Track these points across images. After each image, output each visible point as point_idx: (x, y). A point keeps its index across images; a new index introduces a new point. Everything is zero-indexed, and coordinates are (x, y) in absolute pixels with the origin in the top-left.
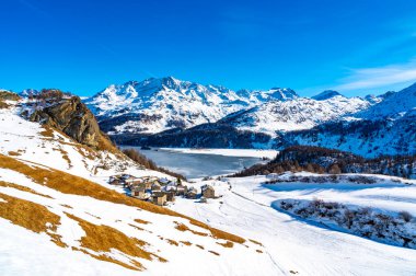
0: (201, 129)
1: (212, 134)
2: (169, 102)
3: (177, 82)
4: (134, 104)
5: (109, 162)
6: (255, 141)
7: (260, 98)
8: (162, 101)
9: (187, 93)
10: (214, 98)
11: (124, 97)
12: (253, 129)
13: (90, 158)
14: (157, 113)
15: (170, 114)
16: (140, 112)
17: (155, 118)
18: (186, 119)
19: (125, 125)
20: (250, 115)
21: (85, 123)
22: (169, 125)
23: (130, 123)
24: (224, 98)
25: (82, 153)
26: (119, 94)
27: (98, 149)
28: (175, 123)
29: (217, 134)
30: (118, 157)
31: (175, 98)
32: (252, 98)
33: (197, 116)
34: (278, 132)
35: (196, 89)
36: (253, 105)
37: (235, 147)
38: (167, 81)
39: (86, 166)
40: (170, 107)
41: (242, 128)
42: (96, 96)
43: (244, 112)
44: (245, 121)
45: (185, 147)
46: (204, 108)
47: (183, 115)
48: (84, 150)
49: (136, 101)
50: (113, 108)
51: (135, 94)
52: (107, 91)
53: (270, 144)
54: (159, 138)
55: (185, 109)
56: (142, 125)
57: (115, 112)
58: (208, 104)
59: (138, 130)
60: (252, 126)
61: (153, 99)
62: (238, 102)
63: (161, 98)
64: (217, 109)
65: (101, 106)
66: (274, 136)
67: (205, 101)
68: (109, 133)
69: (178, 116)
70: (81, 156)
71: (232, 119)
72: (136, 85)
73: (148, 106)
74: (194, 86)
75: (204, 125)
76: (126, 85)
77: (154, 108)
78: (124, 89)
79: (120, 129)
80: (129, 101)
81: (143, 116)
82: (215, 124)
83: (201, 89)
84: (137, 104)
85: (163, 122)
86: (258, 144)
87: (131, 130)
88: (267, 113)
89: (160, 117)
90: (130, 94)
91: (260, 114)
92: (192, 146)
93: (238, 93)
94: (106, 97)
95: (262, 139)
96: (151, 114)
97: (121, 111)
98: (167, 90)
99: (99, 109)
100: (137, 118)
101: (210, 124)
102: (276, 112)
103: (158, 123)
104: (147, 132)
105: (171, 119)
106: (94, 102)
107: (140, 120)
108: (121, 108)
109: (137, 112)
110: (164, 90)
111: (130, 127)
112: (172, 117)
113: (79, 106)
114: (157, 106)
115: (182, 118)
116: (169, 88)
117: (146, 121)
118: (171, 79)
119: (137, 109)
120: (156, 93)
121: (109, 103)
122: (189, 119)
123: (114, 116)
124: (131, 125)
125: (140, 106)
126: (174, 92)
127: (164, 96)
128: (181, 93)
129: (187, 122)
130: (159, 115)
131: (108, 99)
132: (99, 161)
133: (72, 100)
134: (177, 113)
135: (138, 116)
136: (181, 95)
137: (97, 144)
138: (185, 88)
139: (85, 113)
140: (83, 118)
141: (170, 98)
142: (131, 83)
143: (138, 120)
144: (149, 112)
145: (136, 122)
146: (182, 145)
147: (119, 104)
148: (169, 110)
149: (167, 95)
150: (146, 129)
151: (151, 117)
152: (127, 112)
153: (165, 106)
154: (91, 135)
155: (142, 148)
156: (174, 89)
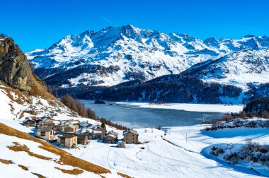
0: (162, 81)
1: (174, 86)
2: (128, 52)
3: (137, 30)
4: (90, 56)
5: (39, 107)
6: (224, 95)
7: (231, 46)
8: (120, 52)
9: (148, 42)
10: (179, 48)
11: (80, 48)
12: (221, 82)
13: (19, 102)
14: (115, 64)
15: (128, 66)
16: (96, 63)
17: (112, 69)
18: (145, 71)
19: (79, 78)
20: (218, 65)
21: (17, 66)
22: (127, 77)
23: (85, 75)
24: (189, 47)
26: (75, 45)
27: (30, 94)
28: (134, 75)
29: (179, 87)
30: (51, 103)
31: (134, 48)
32: (222, 47)
33: (158, 67)
34: (250, 85)
35: (158, 38)
36: (223, 54)
37: (199, 102)
38: (126, 30)
39: (12, 109)
40: (129, 57)
41: (209, 80)
42: (51, 48)
43: (212, 62)
44: (212, 72)
45: (143, 101)
46: (167, 59)
47: (143, 66)
48: (13, 94)
49: (92, 52)
50: (68, 60)
51: (91, 45)
52: (63, 42)
53: (240, 98)
54: (114, 91)
55: (145, 59)
56: (98, 78)
57: (71, 64)
58: (171, 54)
59: (94, 82)
60: (220, 77)
61: (110, 50)
62: (205, 51)
63: (118, 48)
64: (181, 59)
65: (56, 58)
66: (245, 89)
67: (168, 51)
68: (63, 86)
69: (137, 67)
71: (198, 70)
72: (92, 35)
73: (104, 57)
74: (156, 35)
75: (165, 77)
76: (83, 35)
77: (110, 59)
78: (81, 39)
79: (75, 81)
80: (85, 52)
81: (99, 67)
82: (178, 76)
83: (163, 37)
84: (93, 56)
85: (121, 73)
86: (227, 99)
87: (85, 83)
88: (238, 63)
89: (117, 69)
90: (86, 45)
91: (229, 65)
92: (151, 101)
93: (206, 42)
94: (62, 48)
95: (231, 92)
96: (107, 66)
97: (77, 63)
98: (126, 39)
100: (93, 69)
101: (172, 76)
102: (249, 62)
103: (114, 75)
104: (102, 85)
105: (129, 70)
106: (49, 54)
107: (95, 72)
108: (76, 60)
109: (92, 64)
110: (123, 39)
111: (84, 80)
112: (130, 69)
113: (11, 47)
114: (114, 57)
115: (141, 69)
116: (128, 37)
117: (101, 73)
118: (131, 28)
119: (93, 61)
120: (114, 42)
121: (65, 54)
122: (150, 71)
123: (68, 68)
124: (85, 77)
125: (96, 57)
126: (133, 41)
127: (122, 45)
128: (141, 42)
129: (147, 74)
130: (116, 66)
131: (64, 50)
132: (28, 106)
133: (4, 42)
134: (136, 64)
135: (93, 68)
136: (141, 45)
137: (30, 88)
138: (145, 36)
139: (17, 55)
140: (15, 60)
141: (129, 48)
142: (87, 33)
143: (93, 72)
144: (105, 63)
145: (91, 74)
146: (140, 99)
147: (74, 55)
148: (127, 61)
149: (126, 45)
150: (102, 82)
151: (107, 69)
152: (82, 64)
153: (123, 57)
154: (23, 78)
155: (96, 103)
156: (133, 38)
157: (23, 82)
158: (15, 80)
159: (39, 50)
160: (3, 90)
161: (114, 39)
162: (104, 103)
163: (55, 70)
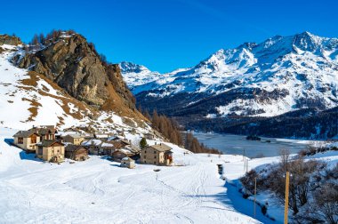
2: (300, 71)
3: (317, 39)
4: (247, 76)
5: (104, 125)
8: (290, 70)
9: (332, 56)
11: (235, 66)
13: (76, 116)
14: (281, 87)
15: (300, 90)
16: (255, 86)
17: (277, 94)
18: (326, 96)
19: (231, 105)
22: (298, 105)
23: (239, 102)
25: (66, 109)
26: (229, 62)
27: (101, 108)
28: (309, 102)
30: (126, 122)
31: (311, 64)
38: (300, 40)
40: (302, 77)
42: (198, 67)
45: (317, 138)
47: (322, 90)
48: (71, 106)
49: (251, 70)
50: (217, 82)
51: (252, 60)
52: (214, 58)
55: (326, 80)
56: (256, 106)
57: (221, 87)
59: (250, 112)
61: (276, 67)
63: (287, 64)
65: (203, 80)
68: (209, 116)
69: (314, 91)
70: (61, 112)
72: (254, 49)
73: (266, 77)
76: (240, 48)
77: (275, 80)
78: (237, 55)
79: (224, 110)
80: (244, 70)
81: (258, 91)
84: (252, 76)
85: (290, 100)
87: (238, 113)
89: (285, 93)
90: (244, 62)
94: (211, 67)
96: (270, 89)
97: (229, 86)
98: (300, 52)
99: (199, 84)
100: (250, 94)
103: (280, 102)
104: (262, 115)
105: (303, 96)
106: (194, 75)
107: (253, 97)
108: (229, 82)
109: (249, 86)
110: (296, 52)
111: (238, 108)
112: (304, 93)
113: (79, 47)
114: (281, 77)
115: (320, 94)
116: (304, 49)
117: (262, 100)
118: (308, 36)
119: (251, 83)
120: (281, 57)
121: (214, 75)
122: (333, 97)
123: (218, 93)
124: (239, 105)
125: (256, 77)
126: (310, 54)
127: (294, 61)
128: (322, 56)
129: (329, 101)
130: (284, 90)
131: (214, 69)
132: (89, 121)
133: (69, 40)
134: (312, 87)
135: (251, 92)
136: (321, 59)
137: (102, 102)
138: (329, 48)
139: (84, 56)
140: (81, 63)
141: (303, 64)
142: (246, 45)
143: (250, 98)
144: (267, 86)
145: (247, 101)
146: (313, 135)
147: (227, 76)
148: (299, 82)
149: (299, 60)
150: (262, 111)
151: (270, 93)
152: (236, 87)
153: (294, 76)
154: (91, 87)
155: (248, 139)
156: (311, 51)
157: (91, 92)
158: (80, 89)
159: (183, 70)
160: (58, 100)
161: (283, 52)
162: (259, 139)
163: (201, 95)
